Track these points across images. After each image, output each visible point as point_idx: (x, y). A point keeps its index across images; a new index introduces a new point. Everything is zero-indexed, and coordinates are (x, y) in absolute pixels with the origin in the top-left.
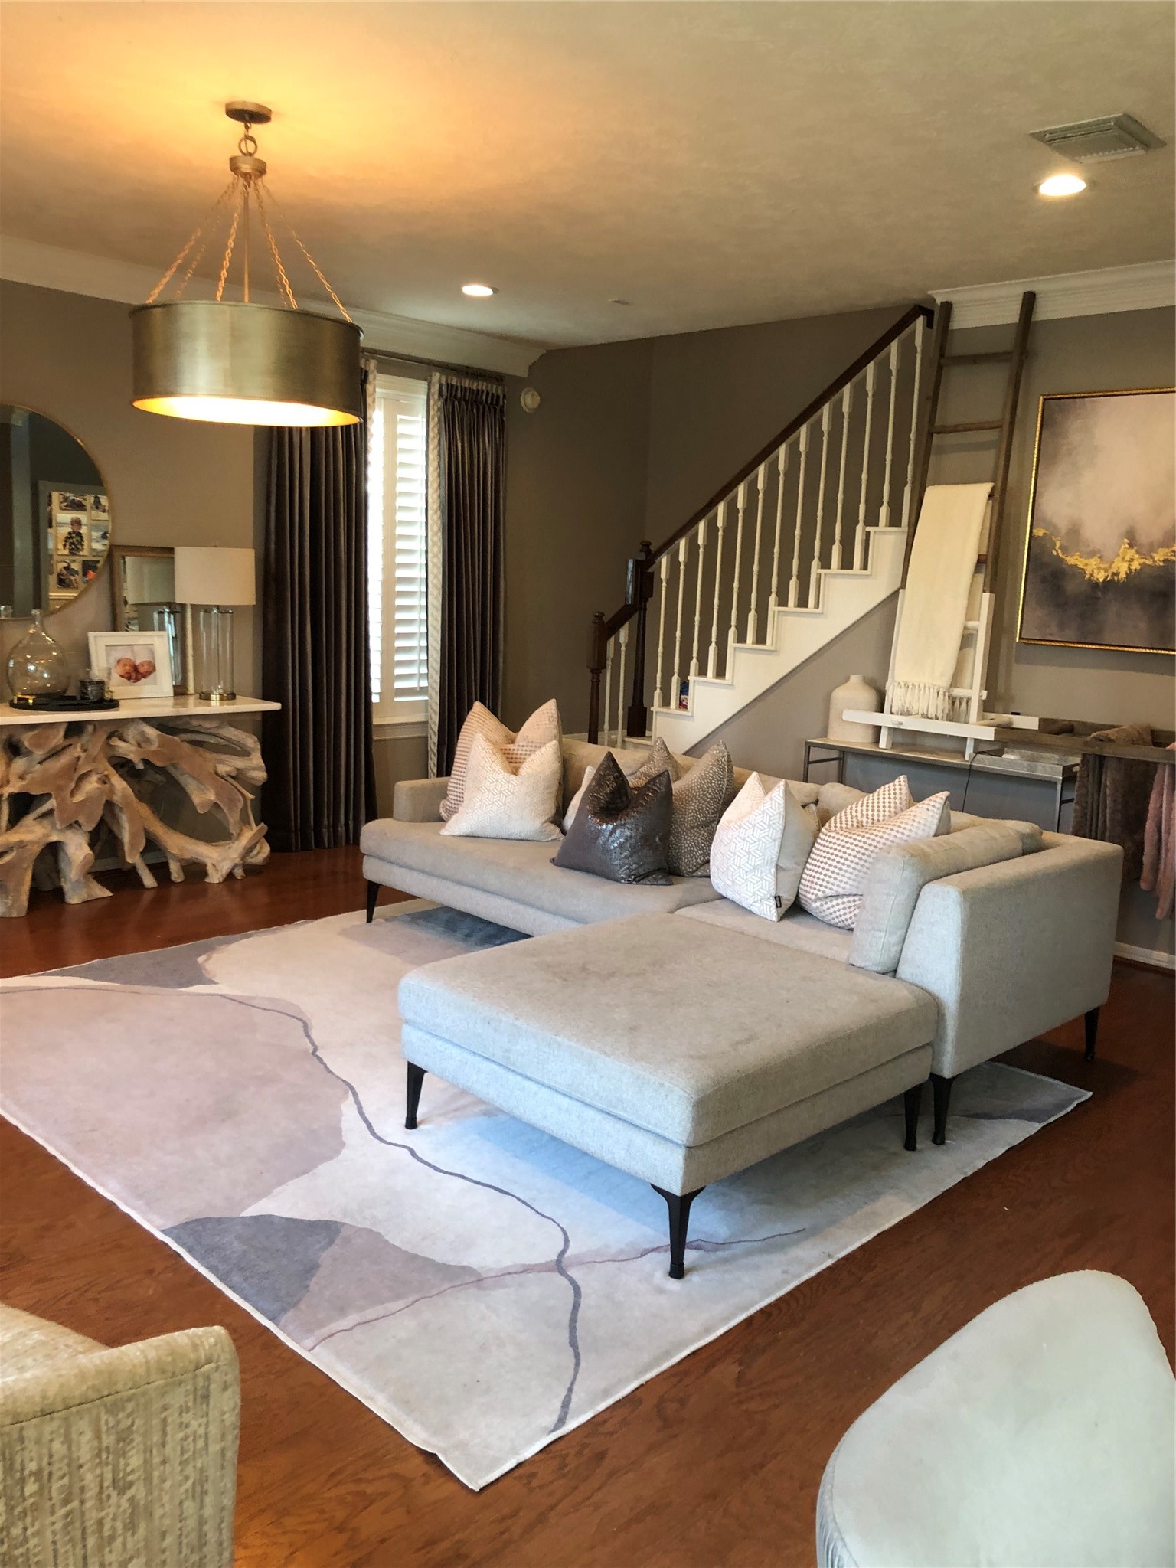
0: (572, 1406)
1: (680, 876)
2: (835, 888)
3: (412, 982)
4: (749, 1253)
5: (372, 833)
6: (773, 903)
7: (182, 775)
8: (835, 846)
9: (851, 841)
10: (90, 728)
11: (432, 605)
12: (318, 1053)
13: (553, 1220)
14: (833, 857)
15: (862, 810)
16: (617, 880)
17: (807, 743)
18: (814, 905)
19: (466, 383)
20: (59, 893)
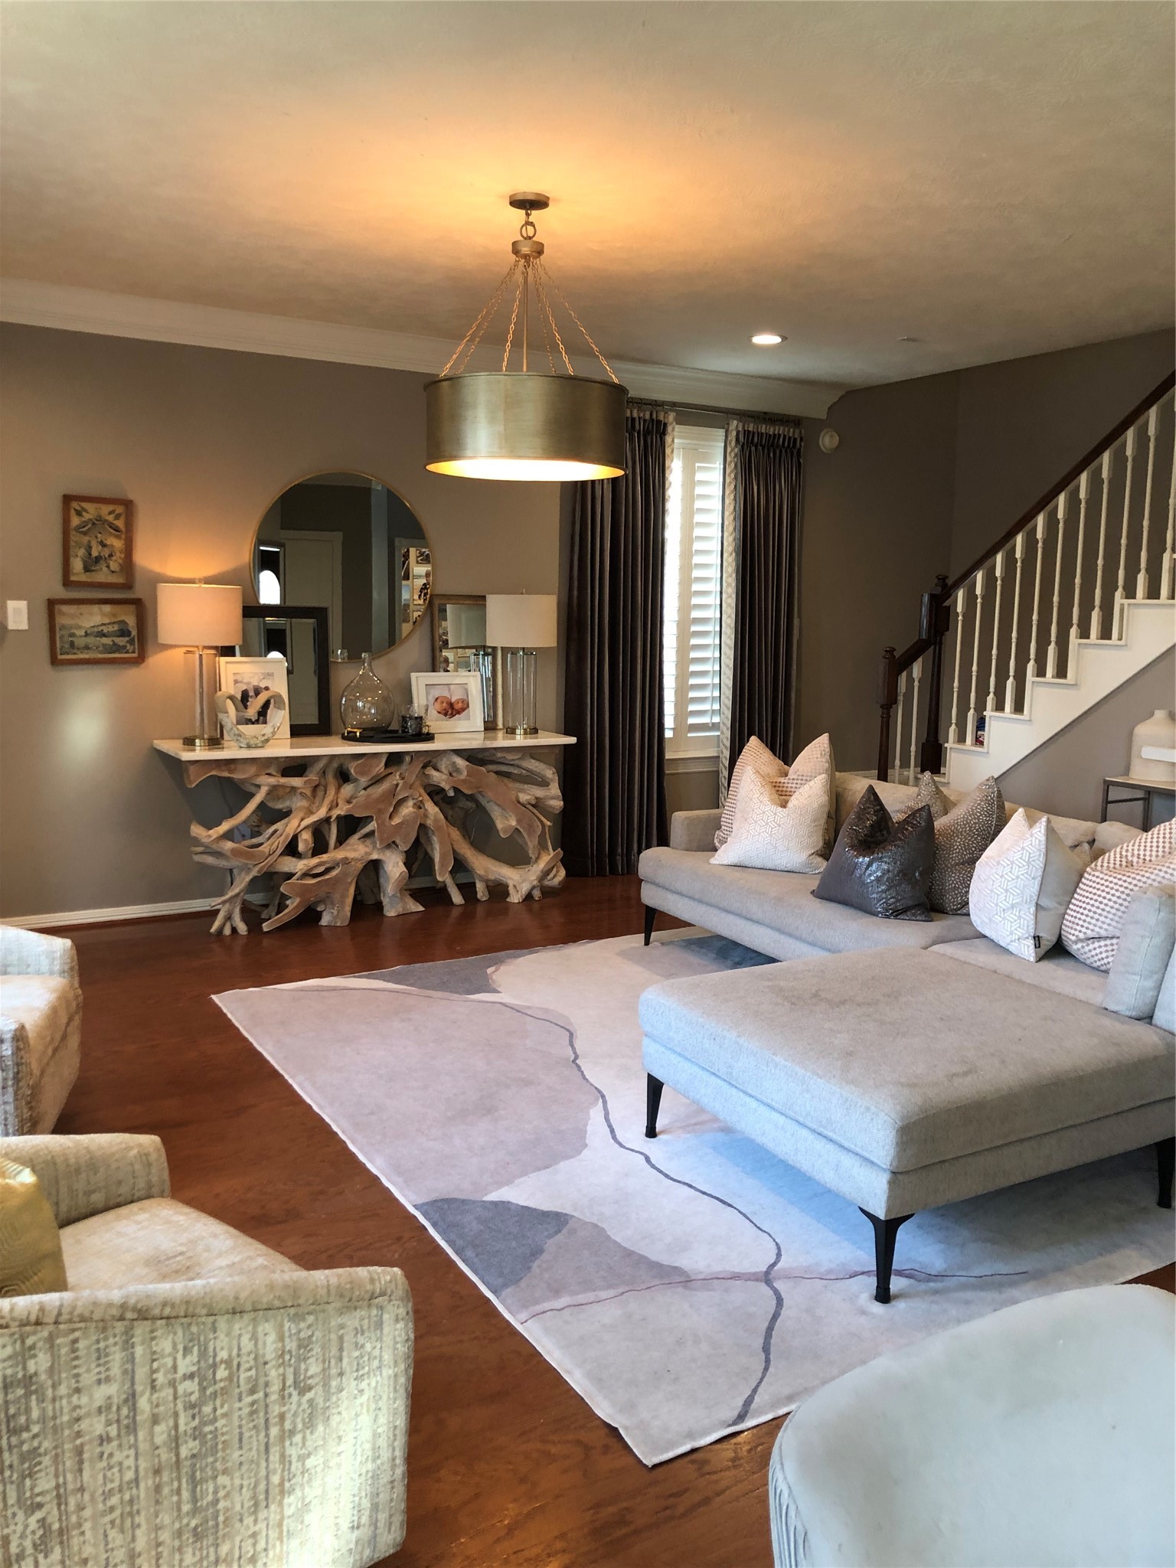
0: (753, 1406)
1: (943, 913)
2: (1097, 929)
3: (650, 997)
4: (964, 1287)
5: (652, 860)
6: (1031, 942)
7: (488, 802)
8: (1098, 886)
9: (1115, 881)
10: (408, 759)
11: (725, 643)
12: (577, 1061)
13: (769, 1234)
14: (1095, 897)
15: (1133, 850)
16: (875, 914)
17: (1105, 781)
18: (1075, 947)
19: (763, 429)
20: (379, 907)
